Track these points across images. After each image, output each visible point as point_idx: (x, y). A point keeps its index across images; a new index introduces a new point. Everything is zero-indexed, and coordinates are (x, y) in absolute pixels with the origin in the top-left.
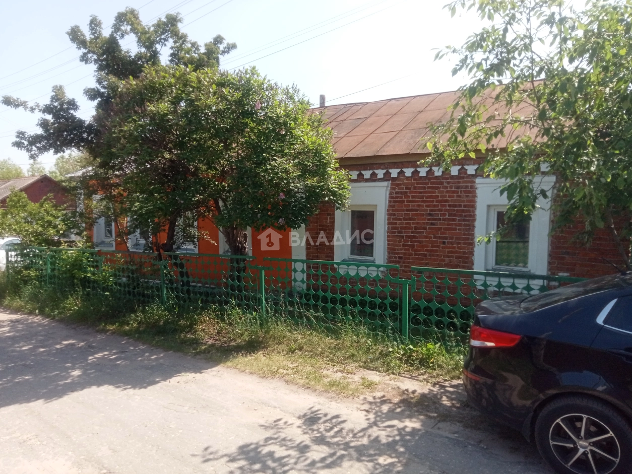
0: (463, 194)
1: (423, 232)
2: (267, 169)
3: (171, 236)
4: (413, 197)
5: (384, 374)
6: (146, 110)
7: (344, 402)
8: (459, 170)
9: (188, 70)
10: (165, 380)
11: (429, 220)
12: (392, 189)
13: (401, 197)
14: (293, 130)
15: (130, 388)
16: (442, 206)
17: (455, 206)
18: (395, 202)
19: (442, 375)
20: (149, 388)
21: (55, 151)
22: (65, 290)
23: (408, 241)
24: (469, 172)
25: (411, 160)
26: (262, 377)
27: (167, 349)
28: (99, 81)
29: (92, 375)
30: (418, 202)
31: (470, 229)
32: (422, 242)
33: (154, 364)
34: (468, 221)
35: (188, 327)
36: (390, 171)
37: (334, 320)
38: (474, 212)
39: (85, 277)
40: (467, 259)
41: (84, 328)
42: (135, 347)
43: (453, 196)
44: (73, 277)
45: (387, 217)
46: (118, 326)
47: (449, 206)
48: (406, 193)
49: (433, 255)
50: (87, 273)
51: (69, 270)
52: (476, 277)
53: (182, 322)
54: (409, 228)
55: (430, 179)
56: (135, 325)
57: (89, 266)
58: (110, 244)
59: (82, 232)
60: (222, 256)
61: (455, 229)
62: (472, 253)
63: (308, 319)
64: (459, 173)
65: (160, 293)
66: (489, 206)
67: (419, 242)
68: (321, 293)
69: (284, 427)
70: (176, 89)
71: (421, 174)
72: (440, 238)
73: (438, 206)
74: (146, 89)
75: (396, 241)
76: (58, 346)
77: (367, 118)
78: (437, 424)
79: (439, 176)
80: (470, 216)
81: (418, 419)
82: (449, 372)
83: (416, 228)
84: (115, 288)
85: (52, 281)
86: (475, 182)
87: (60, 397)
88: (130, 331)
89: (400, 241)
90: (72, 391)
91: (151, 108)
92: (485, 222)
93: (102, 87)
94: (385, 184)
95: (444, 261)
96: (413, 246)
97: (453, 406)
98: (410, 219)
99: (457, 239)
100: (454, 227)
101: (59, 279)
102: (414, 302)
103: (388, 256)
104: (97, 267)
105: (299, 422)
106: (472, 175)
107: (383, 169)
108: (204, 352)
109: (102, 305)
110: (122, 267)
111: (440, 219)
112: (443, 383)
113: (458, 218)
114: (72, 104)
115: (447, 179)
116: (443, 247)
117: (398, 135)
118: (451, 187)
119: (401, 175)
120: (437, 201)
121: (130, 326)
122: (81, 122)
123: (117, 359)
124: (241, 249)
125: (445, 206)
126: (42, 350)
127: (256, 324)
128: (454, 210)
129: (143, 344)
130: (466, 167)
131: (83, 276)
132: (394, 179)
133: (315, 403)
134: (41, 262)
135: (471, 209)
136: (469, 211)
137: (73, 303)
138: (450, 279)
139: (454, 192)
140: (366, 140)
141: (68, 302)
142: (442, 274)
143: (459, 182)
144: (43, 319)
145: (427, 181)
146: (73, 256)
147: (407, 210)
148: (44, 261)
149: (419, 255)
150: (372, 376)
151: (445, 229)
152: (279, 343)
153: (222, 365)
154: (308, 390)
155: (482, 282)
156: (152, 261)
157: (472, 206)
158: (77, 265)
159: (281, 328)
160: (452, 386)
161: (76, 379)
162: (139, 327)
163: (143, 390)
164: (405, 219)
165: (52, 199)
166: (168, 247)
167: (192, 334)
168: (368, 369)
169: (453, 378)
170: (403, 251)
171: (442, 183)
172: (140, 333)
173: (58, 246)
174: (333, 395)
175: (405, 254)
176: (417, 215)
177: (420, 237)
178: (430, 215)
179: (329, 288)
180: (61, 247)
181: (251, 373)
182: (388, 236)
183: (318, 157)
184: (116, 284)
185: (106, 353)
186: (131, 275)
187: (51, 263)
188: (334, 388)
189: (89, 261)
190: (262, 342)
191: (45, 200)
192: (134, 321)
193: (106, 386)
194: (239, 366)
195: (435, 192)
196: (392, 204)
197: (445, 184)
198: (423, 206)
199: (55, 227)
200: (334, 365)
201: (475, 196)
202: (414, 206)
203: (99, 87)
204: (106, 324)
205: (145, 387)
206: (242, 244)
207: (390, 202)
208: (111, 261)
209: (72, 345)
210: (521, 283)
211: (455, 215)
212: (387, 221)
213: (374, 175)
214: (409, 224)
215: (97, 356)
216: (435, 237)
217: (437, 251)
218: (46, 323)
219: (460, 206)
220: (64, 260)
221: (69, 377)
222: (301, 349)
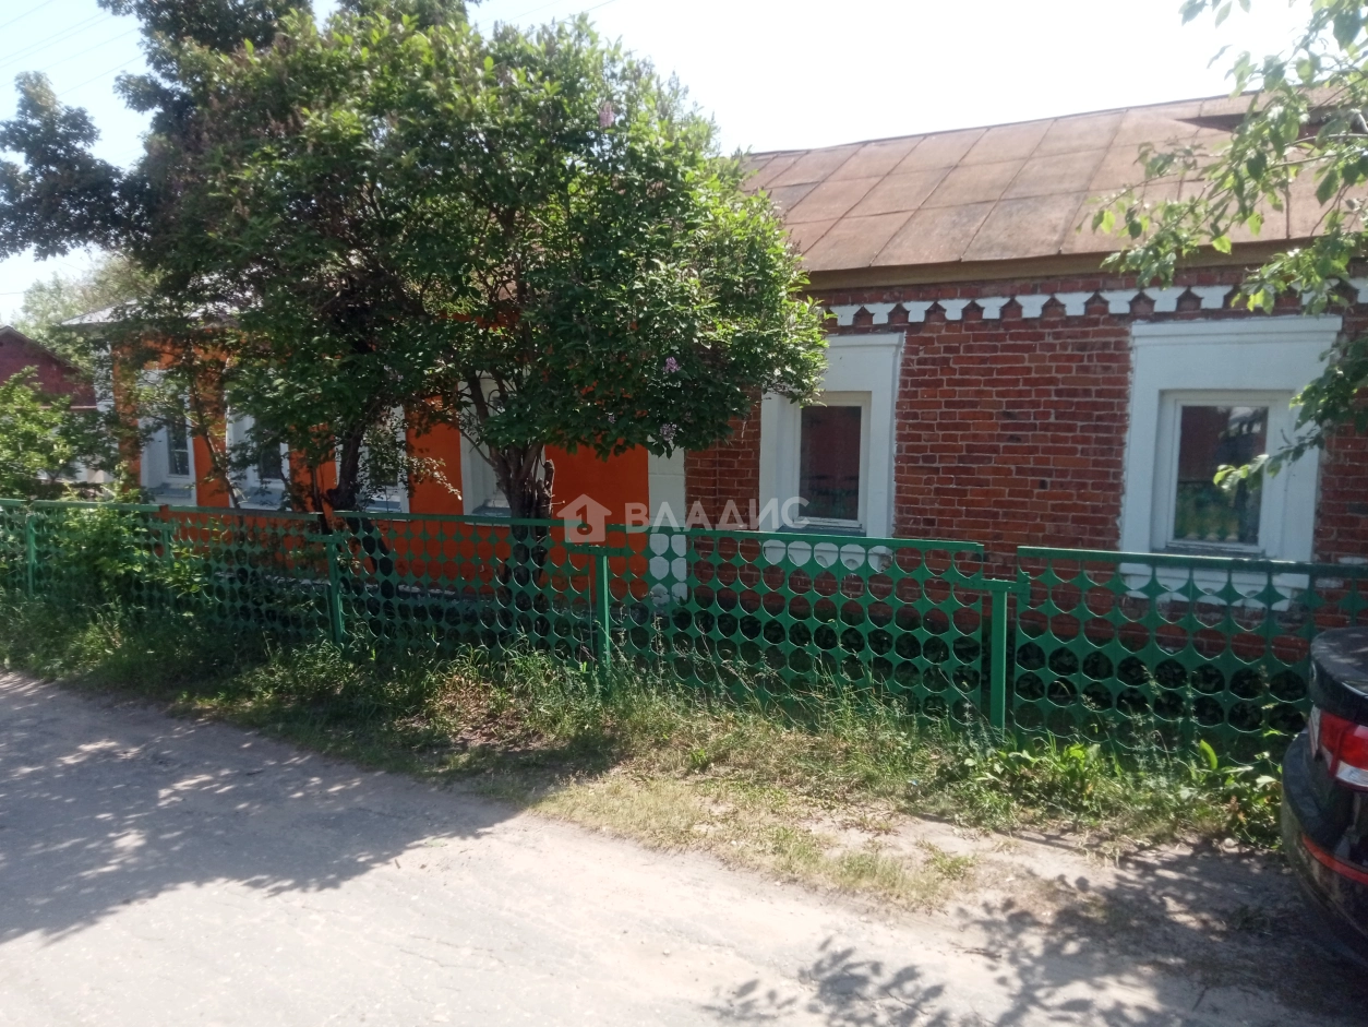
0: (1095, 362)
1: (990, 458)
2: (633, 293)
3: (350, 470)
4: (964, 371)
5: (973, 831)
6: (298, 127)
7: (906, 925)
8: (1087, 304)
9: (401, 28)
10: (384, 860)
11: (1005, 427)
12: (911, 350)
13: (934, 372)
14: (692, 189)
15: (291, 888)
16: (1040, 393)
17: (1073, 393)
18: (916, 384)
19: (1124, 831)
20: (346, 885)
21: (38, 249)
22: (78, 608)
23: (950, 481)
24: (1113, 309)
25: (961, 277)
26: (653, 849)
27: (368, 764)
28: (157, 60)
29: (176, 848)
30: (977, 383)
31: (1111, 450)
32: (987, 482)
33: (340, 809)
34: (1108, 429)
35: (409, 701)
36: (907, 306)
37: (800, 684)
38: (1122, 407)
39: (129, 573)
40: (1102, 523)
41: (134, 706)
42: (280, 760)
43: (1069, 370)
44: (98, 574)
45: (895, 421)
46: (226, 699)
47: (1059, 393)
48: (946, 361)
49: (1014, 516)
50: (133, 564)
51: (87, 557)
52: (1125, 567)
53: (392, 689)
54: (954, 449)
55: (1007, 326)
56: (268, 696)
57: (138, 545)
58: (185, 493)
59: (116, 460)
60: (469, 518)
61: (1073, 451)
62: (1115, 510)
63: (731, 680)
64: (1088, 311)
65: (328, 615)
66: (1163, 393)
67: (979, 483)
68: (764, 616)
69: (772, 1011)
70: (374, 77)
71: (986, 315)
72: (1034, 472)
73: (1028, 393)
74: (294, 72)
75: (919, 481)
76: (70, 760)
77: (817, 184)
78: (1202, 995)
79: (1034, 319)
80: (1114, 418)
81: (1139, 975)
82: (1140, 821)
83: (970, 449)
84: (207, 602)
85: (42, 582)
86: (1126, 334)
87: (91, 921)
88: (258, 712)
89: (929, 481)
90: (127, 902)
91: (313, 119)
92: (1153, 433)
93: (164, 75)
94: (894, 338)
95: (1042, 528)
96: (964, 493)
97: (1207, 928)
98: (956, 427)
99: (1078, 474)
100: (1069, 445)
101: (61, 578)
102: (1024, 637)
103: (896, 519)
104: (158, 548)
105: (807, 994)
106: (1121, 317)
107: (886, 302)
108: (470, 771)
109: (177, 644)
110: (224, 547)
111: (1033, 427)
112: (1136, 854)
113: (1080, 424)
114: (79, 124)
115: (1053, 325)
116: (1039, 496)
117: (917, 220)
118: (1064, 347)
119: (933, 317)
120: (1027, 382)
121: (256, 699)
122: (108, 171)
123: (235, 796)
124: (539, 503)
125: (1048, 393)
126: (27, 770)
127: (592, 691)
128: (1072, 404)
129: (302, 750)
130: (1106, 295)
131: (122, 572)
132: (915, 327)
133: (825, 927)
134: (11, 538)
135: (1116, 401)
136: (1110, 406)
137: (101, 640)
138: (1058, 573)
139: (1070, 358)
140: (835, 232)
141: (89, 635)
142: (1036, 561)
143: (1085, 334)
144: (23, 683)
145: (1002, 331)
146: (95, 521)
147: (948, 404)
148: (19, 535)
149: (978, 514)
150: (944, 839)
151: (1047, 450)
152: (661, 745)
153: (529, 810)
154: (793, 888)
155: (1145, 582)
156: (305, 533)
157: (1117, 393)
158: (105, 543)
159: (660, 707)
160: (1168, 865)
161: (132, 861)
162: (279, 702)
163: (328, 891)
164: (941, 427)
165: (34, 379)
166: (346, 495)
167: (421, 718)
168: (924, 817)
169: (1158, 839)
170: (937, 506)
171: (1041, 336)
172: (289, 718)
173: (53, 497)
174: (869, 904)
175: (941, 513)
176: (975, 416)
177: (981, 471)
178: (1008, 415)
179: (788, 601)
180: (64, 499)
181: (618, 836)
182: (899, 470)
183: (755, 262)
184: (209, 590)
185: (205, 778)
186: (250, 570)
187: (39, 540)
188: (865, 883)
189: (137, 534)
190: (612, 740)
191: (18, 382)
192: (265, 684)
193: (221, 880)
194: (578, 815)
195: (1022, 360)
196: (909, 388)
197: (1049, 340)
198: (989, 394)
199: (46, 448)
200: (831, 808)
201: (1126, 368)
202: (966, 394)
203: (157, 76)
204: (191, 695)
205: (334, 884)
206: (541, 491)
207: (904, 383)
208: (194, 532)
209: (107, 753)
210: (1247, 584)
211: (1073, 416)
212: (895, 432)
213: (863, 316)
214: (953, 438)
215: (180, 786)
216: (1020, 471)
217: (1023, 504)
218: (30, 693)
219: (1087, 393)
220: (71, 531)
221: (110, 856)
222: (721, 759)
